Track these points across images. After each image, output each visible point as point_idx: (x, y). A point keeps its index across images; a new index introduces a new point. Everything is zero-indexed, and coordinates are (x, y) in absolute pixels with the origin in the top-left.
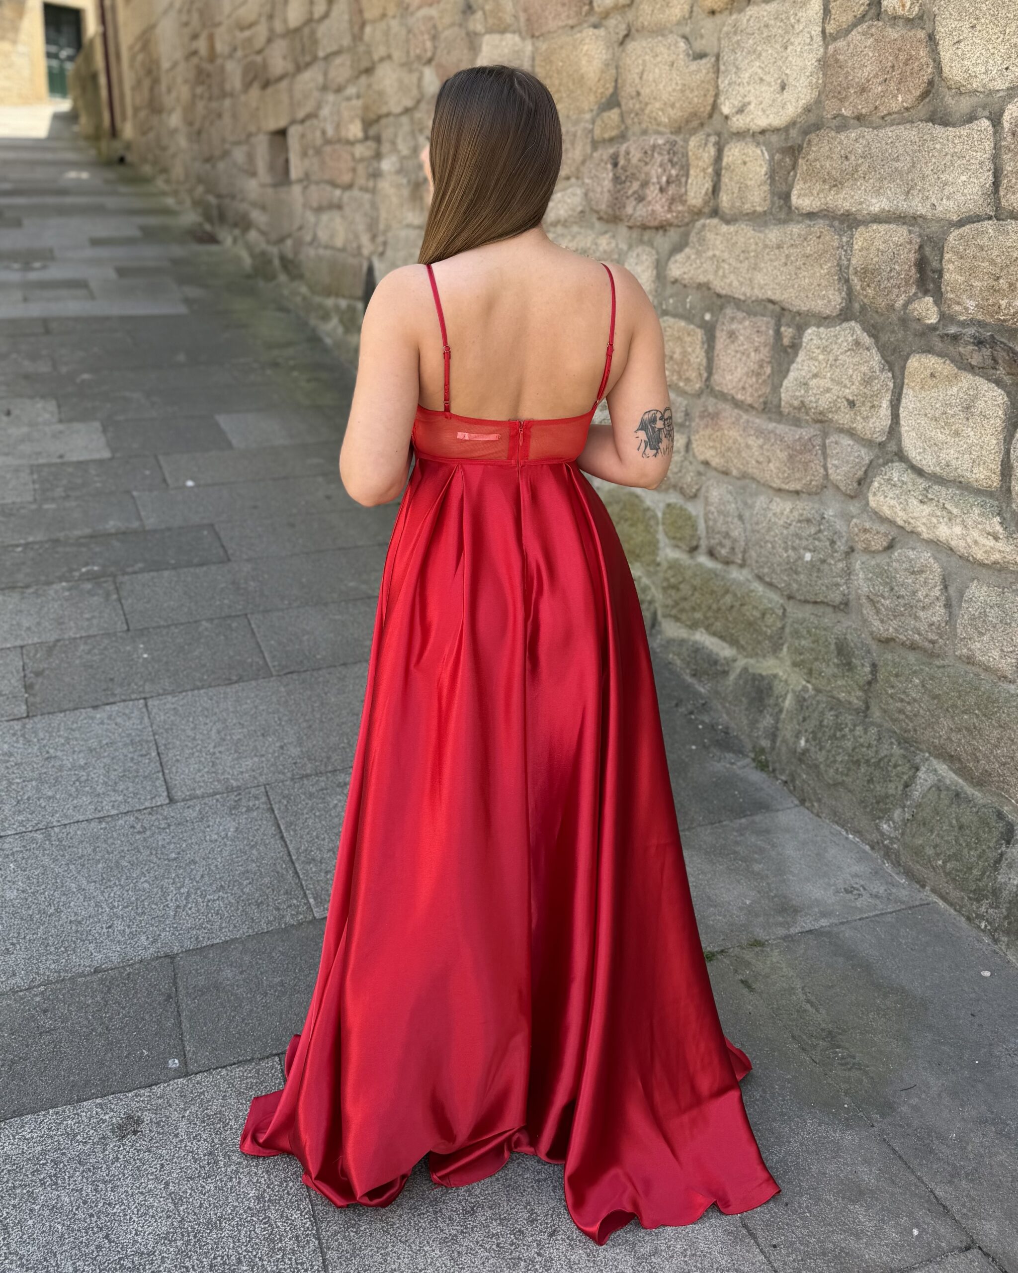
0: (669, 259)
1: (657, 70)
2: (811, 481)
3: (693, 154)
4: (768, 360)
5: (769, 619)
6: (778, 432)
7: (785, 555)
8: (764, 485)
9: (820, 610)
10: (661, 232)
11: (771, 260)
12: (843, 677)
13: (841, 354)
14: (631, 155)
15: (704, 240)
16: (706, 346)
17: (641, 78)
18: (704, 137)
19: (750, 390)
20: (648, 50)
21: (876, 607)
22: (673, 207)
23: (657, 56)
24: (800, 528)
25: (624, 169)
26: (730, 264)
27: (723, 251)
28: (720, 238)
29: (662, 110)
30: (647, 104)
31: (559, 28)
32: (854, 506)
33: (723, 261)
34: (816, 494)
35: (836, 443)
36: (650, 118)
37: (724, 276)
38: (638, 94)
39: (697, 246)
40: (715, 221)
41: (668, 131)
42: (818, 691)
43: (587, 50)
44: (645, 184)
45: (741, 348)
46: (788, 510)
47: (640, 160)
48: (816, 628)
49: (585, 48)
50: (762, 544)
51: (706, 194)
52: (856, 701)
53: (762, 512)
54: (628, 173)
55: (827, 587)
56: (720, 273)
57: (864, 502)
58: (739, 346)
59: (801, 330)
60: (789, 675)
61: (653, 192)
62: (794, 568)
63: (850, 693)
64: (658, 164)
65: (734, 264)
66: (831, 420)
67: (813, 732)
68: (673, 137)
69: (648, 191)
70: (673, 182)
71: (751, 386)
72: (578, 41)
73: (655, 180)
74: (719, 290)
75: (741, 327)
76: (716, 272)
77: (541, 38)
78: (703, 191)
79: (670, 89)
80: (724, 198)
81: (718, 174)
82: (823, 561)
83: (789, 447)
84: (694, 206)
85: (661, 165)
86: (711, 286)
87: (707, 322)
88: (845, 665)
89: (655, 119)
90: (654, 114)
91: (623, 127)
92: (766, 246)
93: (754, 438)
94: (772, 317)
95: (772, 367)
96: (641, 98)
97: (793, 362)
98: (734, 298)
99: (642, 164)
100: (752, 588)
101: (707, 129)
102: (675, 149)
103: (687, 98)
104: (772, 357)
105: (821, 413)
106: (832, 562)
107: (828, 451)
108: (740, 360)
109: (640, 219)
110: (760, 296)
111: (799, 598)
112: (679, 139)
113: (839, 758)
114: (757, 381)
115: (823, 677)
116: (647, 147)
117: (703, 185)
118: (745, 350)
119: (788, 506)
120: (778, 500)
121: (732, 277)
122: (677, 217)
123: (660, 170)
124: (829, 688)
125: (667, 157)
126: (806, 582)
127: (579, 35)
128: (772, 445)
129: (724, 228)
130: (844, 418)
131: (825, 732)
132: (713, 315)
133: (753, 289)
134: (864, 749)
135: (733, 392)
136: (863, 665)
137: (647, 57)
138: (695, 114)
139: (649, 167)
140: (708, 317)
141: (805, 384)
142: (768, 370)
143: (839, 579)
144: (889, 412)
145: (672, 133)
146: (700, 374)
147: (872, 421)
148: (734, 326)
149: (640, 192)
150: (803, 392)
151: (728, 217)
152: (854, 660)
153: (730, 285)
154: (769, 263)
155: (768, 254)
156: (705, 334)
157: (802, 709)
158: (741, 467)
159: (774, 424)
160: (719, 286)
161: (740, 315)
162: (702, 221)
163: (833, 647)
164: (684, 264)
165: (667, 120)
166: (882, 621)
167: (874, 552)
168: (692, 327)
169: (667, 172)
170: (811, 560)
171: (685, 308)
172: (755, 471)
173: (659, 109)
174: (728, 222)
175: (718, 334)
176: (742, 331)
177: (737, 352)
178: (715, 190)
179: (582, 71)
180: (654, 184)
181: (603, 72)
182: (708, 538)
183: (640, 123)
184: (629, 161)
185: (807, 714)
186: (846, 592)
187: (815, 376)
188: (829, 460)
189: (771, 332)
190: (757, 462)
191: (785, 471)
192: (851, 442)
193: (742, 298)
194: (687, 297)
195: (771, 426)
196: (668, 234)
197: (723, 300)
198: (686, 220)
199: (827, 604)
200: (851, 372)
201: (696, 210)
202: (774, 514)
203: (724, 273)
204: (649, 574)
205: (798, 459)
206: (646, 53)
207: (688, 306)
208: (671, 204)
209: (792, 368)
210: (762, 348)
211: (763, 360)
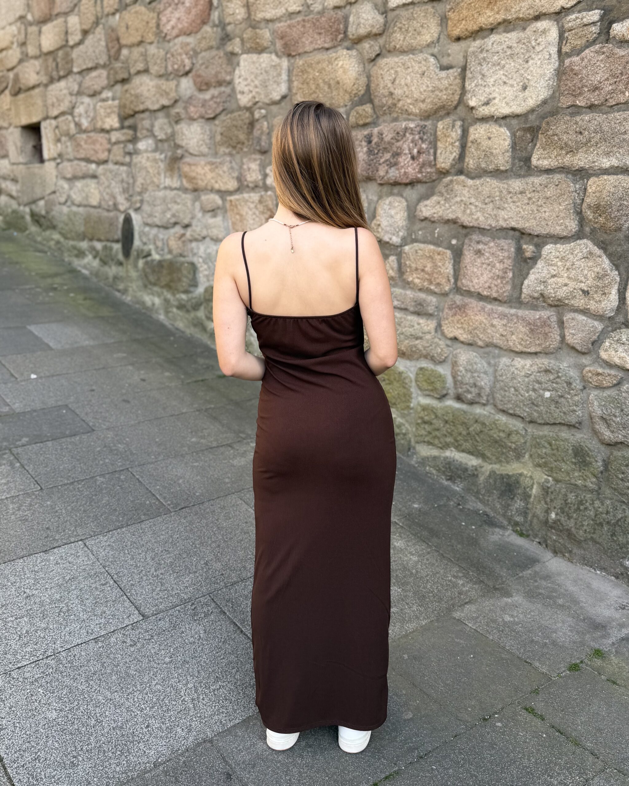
0: (417, 204)
1: (408, 77)
2: (550, 345)
3: (443, 133)
4: (511, 268)
5: (514, 438)
6: (519, 314)
7: (527, 395)
8: (506, 350)
9: (557, 428)
10: (409, 187)
11: (514, 202)
12: (580, 471)
13: (577, 260)
14: (384, 135)
15: (452, 190)
16: (452, 261)
17: (393, 83)
18: (451, 122)
19: (496, 288)
20: (400, 64)
21: (607, 423)
22: (423, 170)
23: (409, 68)
24: (539, 377)
25: (377, 144)
26: (476, 206)
27: (469, 198)
28: (467, 189)
29: (413, 104)
30: (399, 100)
31: (315, 50)
32: (586, 359)
33: (470, 204)
34: (552, 353)
35: (573, 319)
36: (402, 110)
37: (471, 214)
38: (391, 94)
39: (445, 194)
40: (462, 178)
41: (418, 118)
42: (557, 481)
43: (343, 65)
44: (397, 154)
45: (487, 261)
46: (528, 365)
47: (392, 139)
48: (556, 440)
49: (340, 63)
50: (506, 389)
51: (454, 160)
52: (591, 485)
53: (506, 368)
54: (381, 148)
55: (564, 413)
56: (468, 211)
57: (595, 356)
58: (485, 260)
59: (539, 247)
60: (532, 472)
61: (405, 160)
62: (535, 402)
63: (585, 480)
64: (410, 141)
65: (480, 205)
66: (567, 305)
67: (561, 508)
68: (423, 123)
69: (400, 159)
70: (424, 153)
71: (496, 286)
72: (333, 59)
73: (407, 151)
74: (466, 223)
75: (486, 247)
76: (464, 211)
77: (297, 57)
78: (452, 157)
79: (422, 90)
80: (471, 162)
81: (463, 147)
82: (562, 396)
83: (530, 324)
84: (443, 168)
85: (412, 141)
86: (459, 221)
87: (454, 245)
88: (581, 462)
89: (406, 110)
90: (406, 107)
91: (375, 116)
92: (510, 192)
93: (499, 320)
94: (513, 240)
95: (514, 273)
96: (394, 96)
97: (532, 268)
98: (479, 228)
99: (393, 141)
100: (497, 418)
101: (452, 117)
102: (425, 130)
103: (437, 96)
104: (514, 266)
105: (559, 300)
106: (569, 397)
107: (566, 324)
108: (486, 269)
109: (394, 178)
110: (505, 226)
111: (540, 422)
112: (428, 123)
113: (586, 523)
114: (502, 283)
115: (563, 472)
116: (399, 130)
117: (451, 153)
118: (491, 262)
119: (528, 362)
120: (519, 359)
121: (479, 214)
122: (425, 176)
123: (411, 145)
124: (568, 478)
125: (417, 137)
126: (547, 412)
127: (334, 54)
128: (516, 323)
129: (470, 182)
130: (580, 302)
131: (570, 507)
132: (458, 240)
133: (498, 221)
134: (604, 515)
135: (480, 290)
136: (597, 461)
137: (399, 69)
138: (443, 107)
139: (401, 143)
140: (454, 242)
141: (544, 282)
142: (510, 275)
143: (575, 407)
144: (617, 297)
145: (421, 120)
146: (449, 280)
147: (603, 303)
148: (480, 246)
149: (392, 160)
150: (542, 287)
151: (473, 175)
152: (588, 459)
153: (477, 219)
154: (512, 204)
155: (511, 198)
156: (452, 254)
157: (548, 493)
158: (487, 339)
159: (515, 310)
160: (466, 220)
161: (486, 239)
162: (449, 178)
163: (570, 451)
164: (434, 207)
165: (418, 111)
166: (612, 432)
167: (605, 388)
168: (440, 249)
169: (418, 146)
170: (551, 397)
171: (434, 237)
172: (498, 341)
173: (410, 104)
174: (472, 178)
175: (466, 252)
176: (487, 250)
177: (483, 264)
178: (462, 156)
179: (338, 79)
180: (405, 154)
181: (357, 79)
182: (456, 388)
183: (390, 114)
184: (382, 139)
185: (553, 497)
186: (581, 415)
187: (554, 276)
188: (566, 331)
189: (513, 249)
190: (502, 335)
191: (527, 340)
192: (584, 318)
193: (488, 228)
194: (436, 229)
195: (513, 311)
196: (416, 188)
197: (468, 230)
198: (434, 178)
199: (564, 424)
200: (586, 272)
201: (444, 171)
202: (517, 369)
203: (471, 211)
204: (403, 416)
205: (538, 331)
206: (399, 66)
207: (436, 235)
208: (421, 167)
209: (531, 272)
210: (506, 261)
211: (507, 268)
